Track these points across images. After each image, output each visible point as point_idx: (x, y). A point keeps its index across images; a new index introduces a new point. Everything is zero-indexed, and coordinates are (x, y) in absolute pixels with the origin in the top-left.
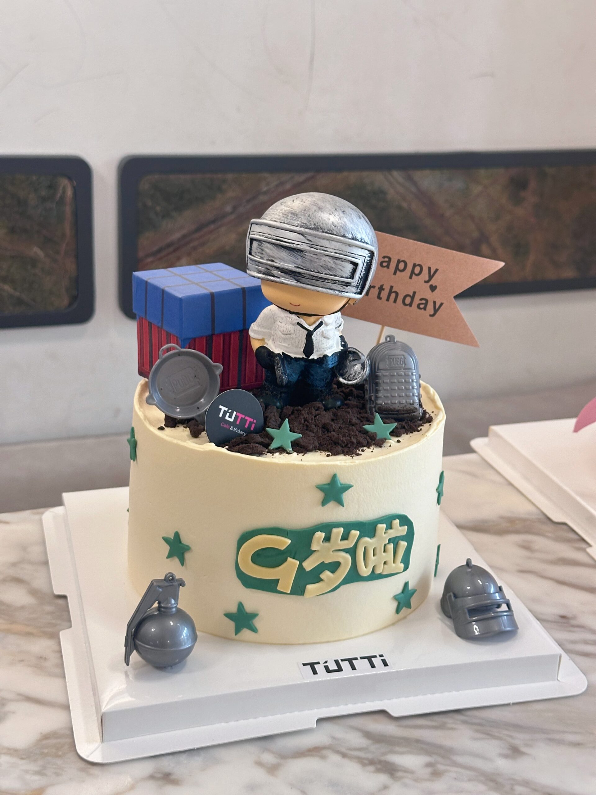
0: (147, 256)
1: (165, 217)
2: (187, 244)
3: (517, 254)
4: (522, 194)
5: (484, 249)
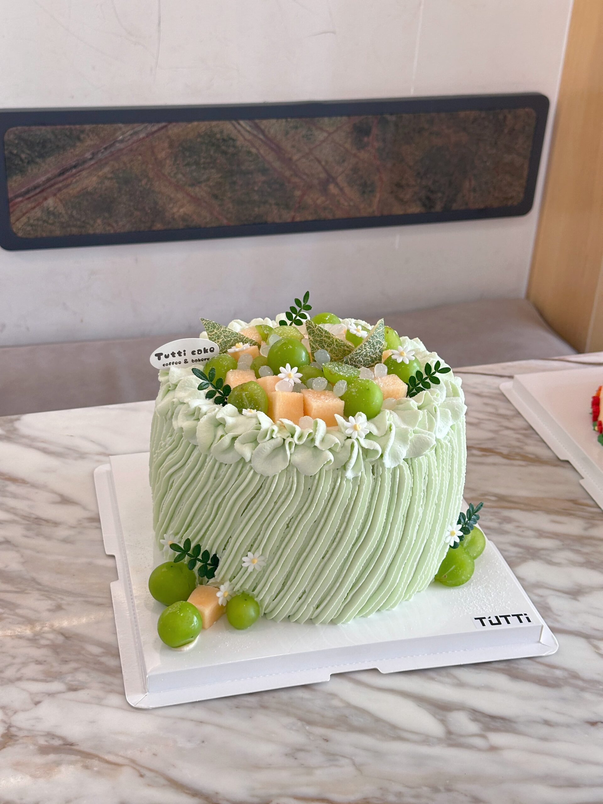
0: (17, 196)
1: (29, 163)
2: (52, 186)
3: (364, 192)
4: (366, 139)
5: (332, 188)
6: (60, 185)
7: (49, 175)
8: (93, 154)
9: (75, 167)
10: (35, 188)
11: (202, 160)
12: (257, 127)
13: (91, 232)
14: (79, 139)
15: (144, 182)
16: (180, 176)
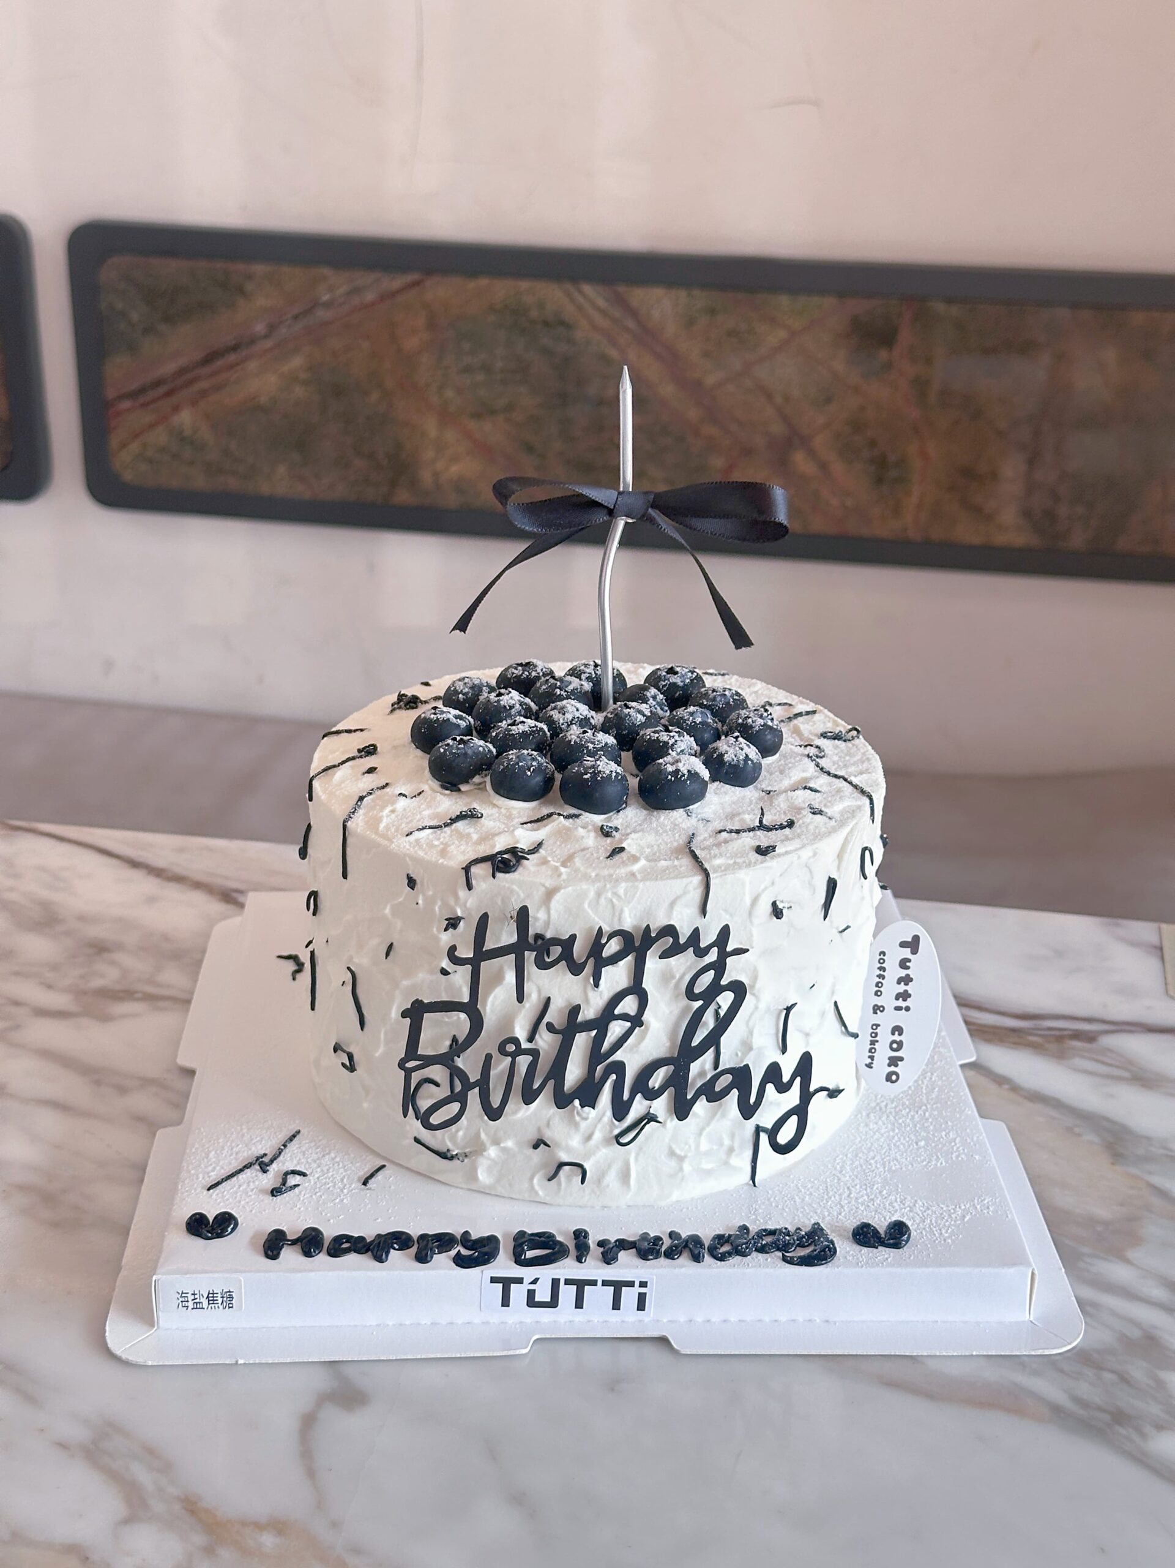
0: (122, 397)
1: (147, 331)
2: (190, 383)
3: (879, 480)
4: (883, 354)
5: (800, 461)
6: (204, 384)
7: (182, 361)
8: (272, 328)
9: (235, 348)
10: (157, 383)
11: (499, 364)
12: (621, 302)
13: (265, 488)
14: (241, 291)
15: (374, 397)
16: (449, 393)
